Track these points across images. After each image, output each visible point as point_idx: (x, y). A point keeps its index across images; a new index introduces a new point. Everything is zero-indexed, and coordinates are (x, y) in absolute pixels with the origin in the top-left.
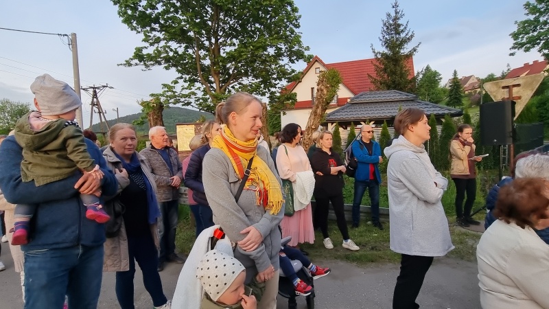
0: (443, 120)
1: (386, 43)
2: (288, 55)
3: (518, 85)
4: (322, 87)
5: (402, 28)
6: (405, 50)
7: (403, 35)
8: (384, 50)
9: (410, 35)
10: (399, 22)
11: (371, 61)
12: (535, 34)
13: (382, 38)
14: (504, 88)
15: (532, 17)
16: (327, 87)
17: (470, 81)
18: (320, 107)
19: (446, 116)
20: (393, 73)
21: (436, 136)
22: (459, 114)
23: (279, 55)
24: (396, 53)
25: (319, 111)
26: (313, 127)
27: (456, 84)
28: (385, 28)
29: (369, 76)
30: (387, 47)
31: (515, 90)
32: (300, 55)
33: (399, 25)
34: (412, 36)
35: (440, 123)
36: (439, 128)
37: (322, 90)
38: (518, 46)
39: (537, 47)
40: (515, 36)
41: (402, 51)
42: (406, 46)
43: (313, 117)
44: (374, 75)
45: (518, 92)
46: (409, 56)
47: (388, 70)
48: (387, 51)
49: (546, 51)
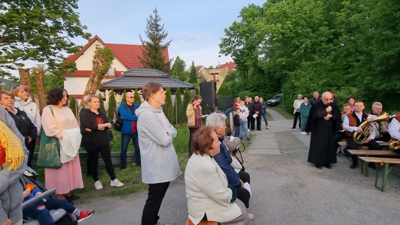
0: (185, 91)
1: (149, 35)
2: (67, 30)
3: (218, 74)
4: (98, 61)
5: (160, 28)
6: (163, 43)
7: (161, 33)
8: (148, 40)
9: (165, 33)
10: (159, 23)
11: (140, 46)
12: (230, 47)
13: (147, 32)
14: (211, 74)
15: (228, 37)
16: (102, 61)
17: (201, 69)
18: (97, 76)
19: (186, 89)
20: (154, 57)
21: (181, 102)
22: (193, 89)
23: (57, 27)
24: (156, 44)
25: (96, 79)
26: (91, 92)
27: (194, 70)
28: (149, 25)
29: (139, 57)
30: (150, 38)
31: (216, 76)
32: (78, 32)
33: (158, 25)
34: (166, 35)
35: (182, 93)
36: (182, 97)
37: (98, 63)
38: (222, 52)
39: (230, 54)
40: (221, 46)
41: (160, 43)
42: (163, 40)
43: (91, 83)
44: (142, 57)
45: (217, 78)
46: (165, 48)
47: (152, 55)
48: (150, 41)
49: (234, 57)
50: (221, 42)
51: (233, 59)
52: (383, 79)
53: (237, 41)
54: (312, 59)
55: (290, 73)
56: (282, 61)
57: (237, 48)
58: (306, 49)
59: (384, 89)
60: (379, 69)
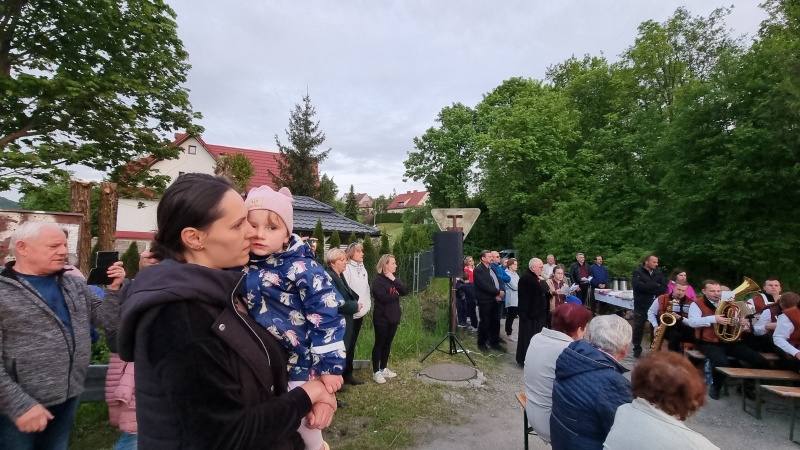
1: (293, 138)
5: (312, 127)
6: (315, 152)
7: (313, 135)
8: (290, 146)
9: (321, 136)
10: (310, 119)
11: (274, 155)
12: (422, 166)
13: (289, 131)
14: (449, 217)
15: (419, 151)
20: (298, 176)
22: (376, 235)
24: (304, 154)
27: (352, 199)
28: (293, 121)
29: (270, 173)
30: (294, 143)
31: (458, 220)
33: (310, 123)
34: (322, 139)
38: (410, 174)
39: (423, 179)
40: (407, 165)
41: (311, 153)
42: (315, 148)
44: (277, 173)
45: (461, 223)
46: (316, 160)
47: (295, 171)
48: (294, 148)
49: (428, 184)
50: (407, 158)
51: (427, 187)
52: (687, 239)
53: (434, 158)
54: (568, 199)
55: (533, 218)
56: (521, 198)
57: (434, 169)
58: (558, 181)
59: (690, 254)
60: (680, 222)
